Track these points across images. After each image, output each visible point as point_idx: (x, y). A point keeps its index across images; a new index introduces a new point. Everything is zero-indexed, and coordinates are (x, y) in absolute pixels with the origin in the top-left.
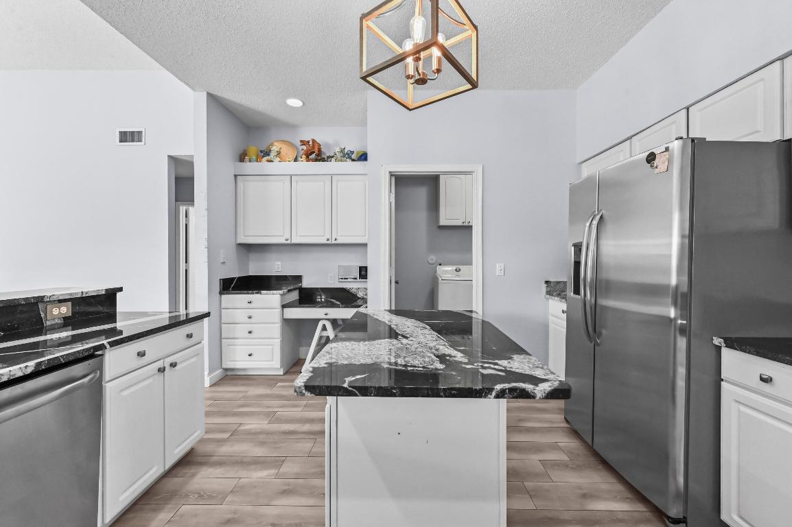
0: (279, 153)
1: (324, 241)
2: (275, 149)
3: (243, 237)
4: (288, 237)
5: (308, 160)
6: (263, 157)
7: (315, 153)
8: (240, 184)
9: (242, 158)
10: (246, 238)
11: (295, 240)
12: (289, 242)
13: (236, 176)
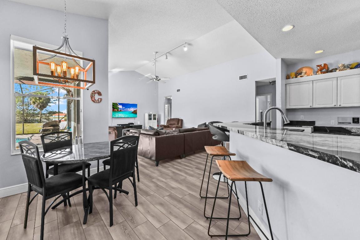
0: (306, 73)
1: (332, 106)
2: (304, 71)
4: (312, 105)
5: (321, 73)
6: (298, 75)
7: (325, 69)
8: (288, 87)
9: (288, 77)
11: (315, 106)
12: (312, 107)
13: (286, 85)
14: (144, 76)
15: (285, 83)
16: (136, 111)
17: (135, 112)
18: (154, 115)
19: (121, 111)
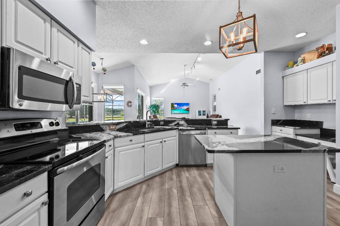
0: (302, 60)
1: (326, 101)
2: (299, 59)
3: (286, 103)
4: (306, 101)
8: (285, 80)
10: (287, 103)
11: (310, 102)
12: (306, 103)
13: (283, 77)
14: (196, 80)
15: (281, 76)
16: (189, 108)
17: (188, 110)
18: (204, 111)
19: (176, 109)
